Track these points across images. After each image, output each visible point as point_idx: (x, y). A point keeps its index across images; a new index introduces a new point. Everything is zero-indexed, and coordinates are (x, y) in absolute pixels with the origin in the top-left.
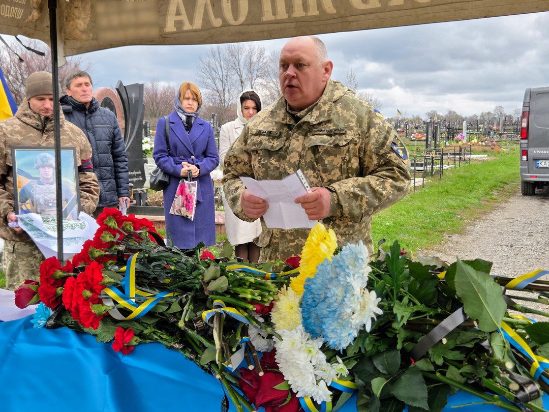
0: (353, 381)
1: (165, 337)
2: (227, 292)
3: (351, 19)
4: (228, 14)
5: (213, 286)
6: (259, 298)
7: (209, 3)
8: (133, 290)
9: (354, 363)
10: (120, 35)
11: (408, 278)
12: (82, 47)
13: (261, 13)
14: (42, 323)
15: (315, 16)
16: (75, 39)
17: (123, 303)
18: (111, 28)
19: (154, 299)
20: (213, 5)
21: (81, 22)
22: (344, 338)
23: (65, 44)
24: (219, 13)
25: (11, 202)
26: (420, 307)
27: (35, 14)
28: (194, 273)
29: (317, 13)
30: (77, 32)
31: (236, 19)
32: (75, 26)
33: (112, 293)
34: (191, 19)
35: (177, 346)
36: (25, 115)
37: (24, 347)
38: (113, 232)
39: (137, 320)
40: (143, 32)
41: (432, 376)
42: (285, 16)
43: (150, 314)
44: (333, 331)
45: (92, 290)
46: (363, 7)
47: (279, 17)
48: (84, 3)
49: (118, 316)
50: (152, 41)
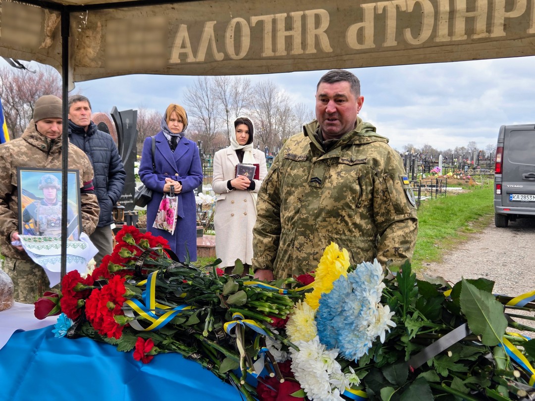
0: (364, 390)
1: (182, 347)
2: (245, 306)
3: (345, 57)
4: (231, 50)
5: (232, 300)
6: (277, 312)
7: (213, 38)
8: (153, 304)
9: (365, 374)
10: (127, 64)
11: (416, 296)
12: (90, 74)
13: (261, 49)
14: (63, 333)
15: (313, 54)
16: (84, 66)
17: (143, 315)
18: (119, 57)
19: (172, 312)
20: (217, 41)
21: (90, 50)
22: (359, 349)
23: (75, 70)
24: (222, 47)
25: (15, 221)
26: (427, 322)
27: (48, 41)
28: (212, 288)
29: (315, 51)
30: (87, 59)
31: (237, 53)
32: (85, 54)
33: (134, 305)
34: (195, 53)
35: (195, 356)
36: (32, 137)
37: (46, 356)
38: (131, 248)
39: (155, 331)
40: (149, 62)
41: (437, 387)
42: (284, 53)
43: (169, 326)
44: (349, 342)
45: (115, 303)
46: (358, 47)
47: (278, 54)
48: (95, 33)
49: (137, 327)
50: (157, 71)
